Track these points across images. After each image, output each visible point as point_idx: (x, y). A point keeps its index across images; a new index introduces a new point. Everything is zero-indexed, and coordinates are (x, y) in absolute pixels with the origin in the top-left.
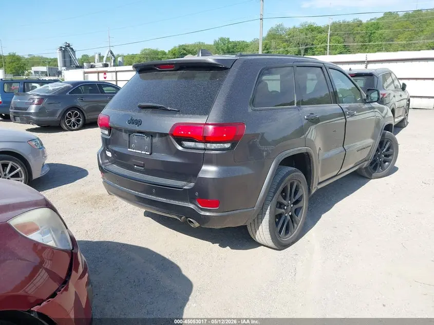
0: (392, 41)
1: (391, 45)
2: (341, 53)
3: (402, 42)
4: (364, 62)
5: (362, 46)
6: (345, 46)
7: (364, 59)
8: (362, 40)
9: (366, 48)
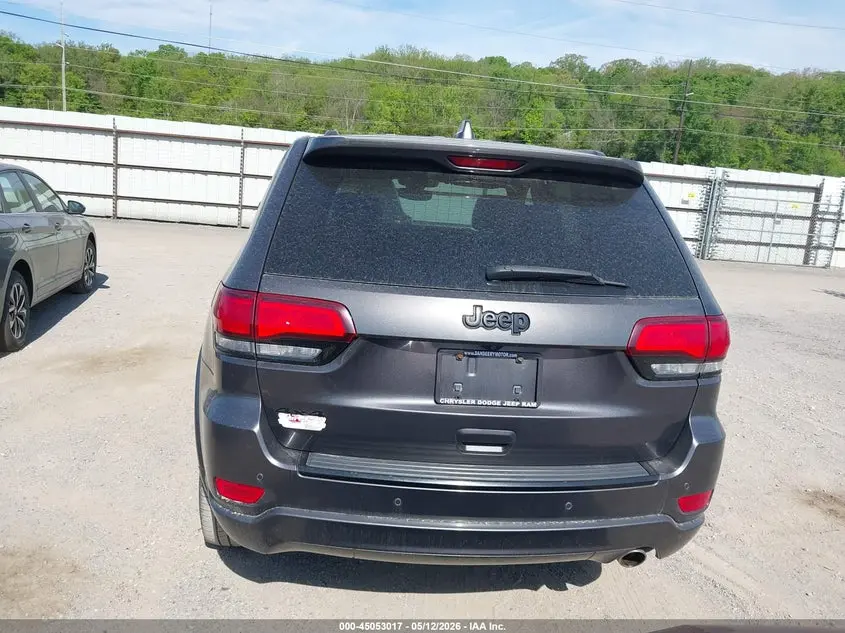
0: (181, 100)
1: (178, 107)
2: (81, 110)
3: (201, 106)
4: (239, 142)
5: (126, 100)
6: (90, 95)
7: (238, 137)
8: (123, 89)
9: (134, 107)
